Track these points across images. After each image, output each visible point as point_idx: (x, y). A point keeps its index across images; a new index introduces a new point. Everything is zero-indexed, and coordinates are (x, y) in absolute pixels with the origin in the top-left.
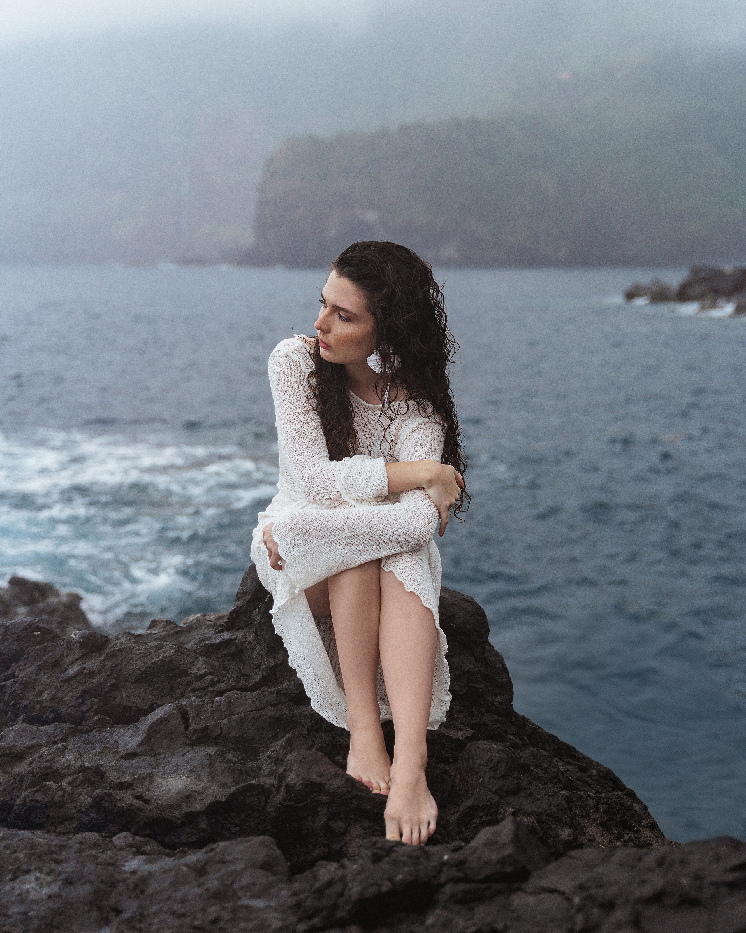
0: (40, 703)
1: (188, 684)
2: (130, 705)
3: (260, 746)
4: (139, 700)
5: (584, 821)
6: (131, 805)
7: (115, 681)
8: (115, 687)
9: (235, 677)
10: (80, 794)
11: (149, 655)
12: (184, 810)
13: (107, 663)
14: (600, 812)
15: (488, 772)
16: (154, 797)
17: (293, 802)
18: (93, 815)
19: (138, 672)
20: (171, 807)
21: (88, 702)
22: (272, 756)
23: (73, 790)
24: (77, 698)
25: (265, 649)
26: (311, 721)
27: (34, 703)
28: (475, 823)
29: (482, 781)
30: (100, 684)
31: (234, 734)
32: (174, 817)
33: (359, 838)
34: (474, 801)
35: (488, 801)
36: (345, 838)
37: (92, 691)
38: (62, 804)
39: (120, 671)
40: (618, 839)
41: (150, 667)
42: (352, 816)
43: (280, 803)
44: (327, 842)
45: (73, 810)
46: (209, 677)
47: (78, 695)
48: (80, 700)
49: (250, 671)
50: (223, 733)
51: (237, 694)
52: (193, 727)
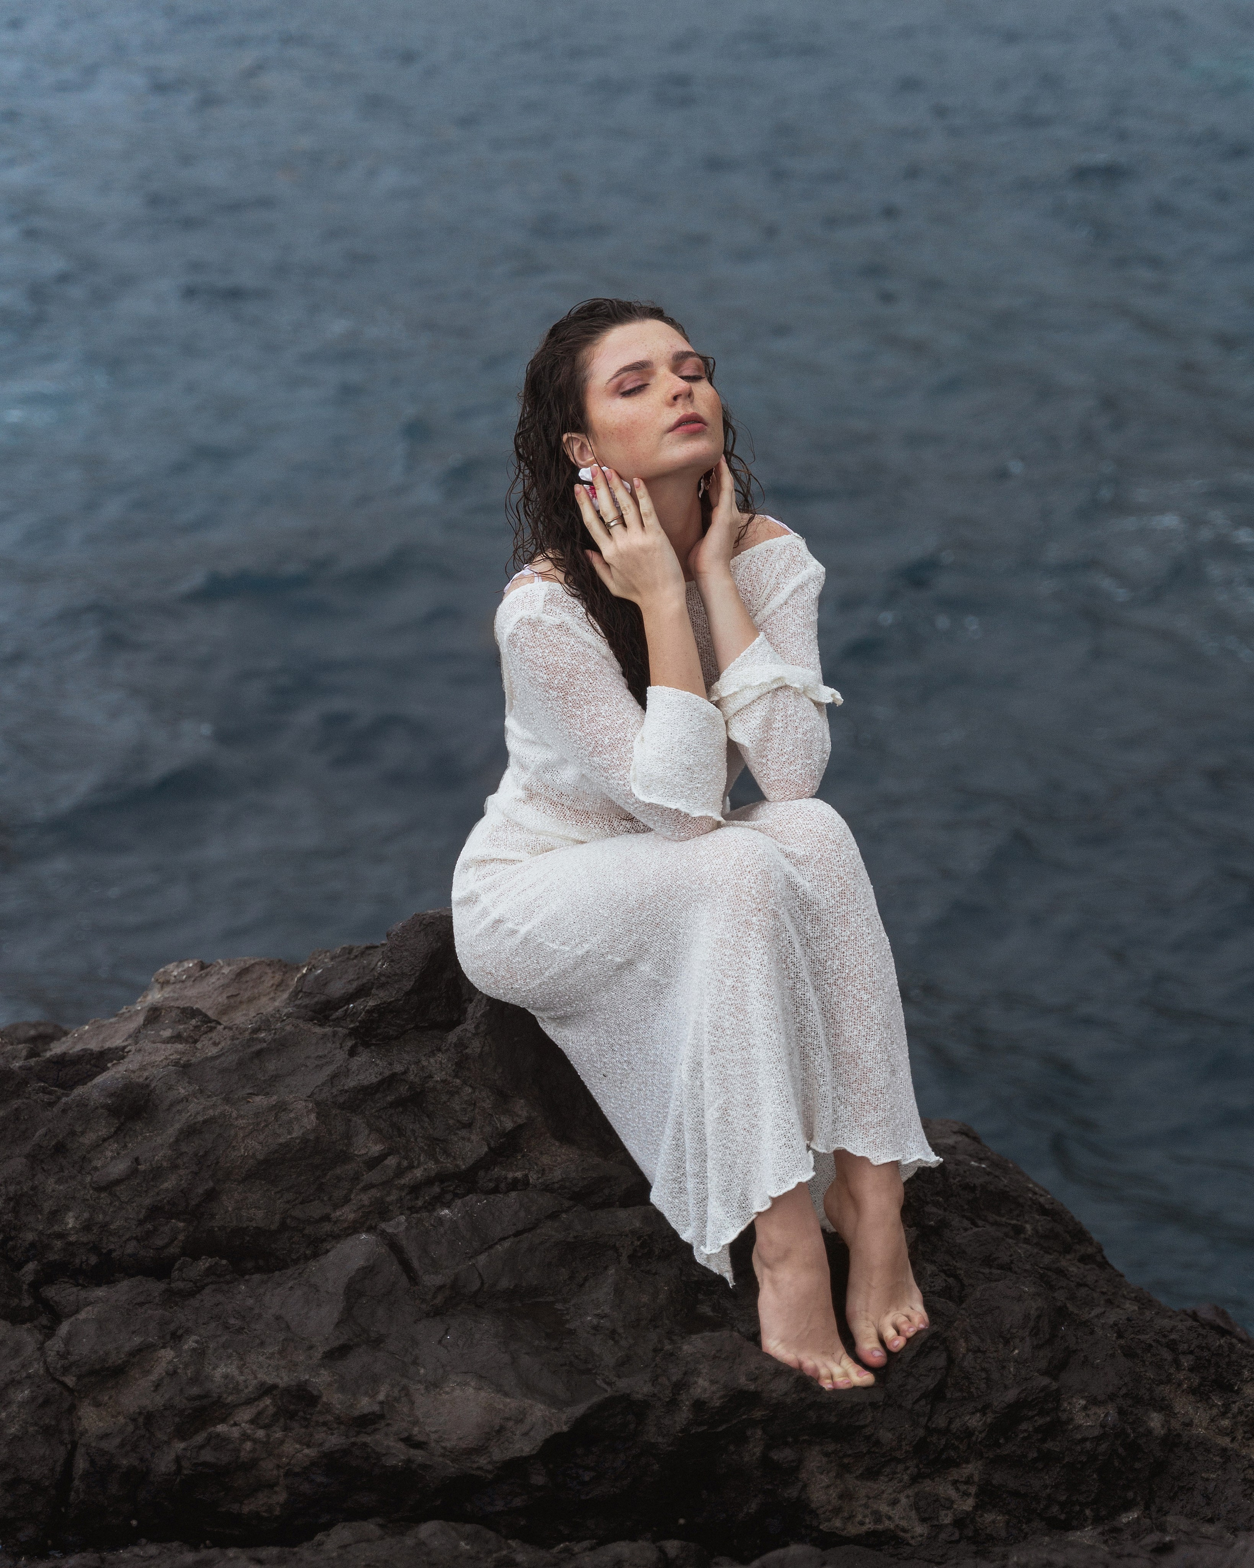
0: (61, 1236)
1: (356, 1178)
2: (245, 1225)
3: (551, 1299)
4: (260, 1214)
5: (1165, 1390)
6: (409, 1461)
7: (211, 1184)
8: (212, 1195)
9: (426, 1148)
10: (282, 1442)
11: (266, 1126)
12: (498, 1454)
13: (184, 1149)
14: (1184, 1370)
15: (1028, 1339)
16: (433, 1436)
17: (706, 1427)
18: (320, 1479)
19: (251, 1161)
20: (470, 1452)
21: (166, 1229)
22: (602, 1327)
23: (268, 1436)
24: (141, 1223)
25: (488, 1098)
26: (632, 1242)
27: (49, 1236)
28: (1025, 1431)
29: (1018, 1354)
30: (182, 1191)
31: (505, 1283)
32: (479, 1468)
33: (822, 1473)
34: (1020, 1393)
35: (1041, 1391)
36: (800, 1476)
37: (167, 1207)
38: (252, 1464)
39: (217, 1163)
40: (1223, 1415)
41: (276, 1151)
42: (806, 1437)
43: (682, 1431)
44: (770, 1487)
45: (275, 1472)
46: (392, 1161)
47: (141, 1216)
48: (149, 1226)
49: (447, 1132)
50: (486, 1286)
51: (480, 1202)
52: (431, 1280)
